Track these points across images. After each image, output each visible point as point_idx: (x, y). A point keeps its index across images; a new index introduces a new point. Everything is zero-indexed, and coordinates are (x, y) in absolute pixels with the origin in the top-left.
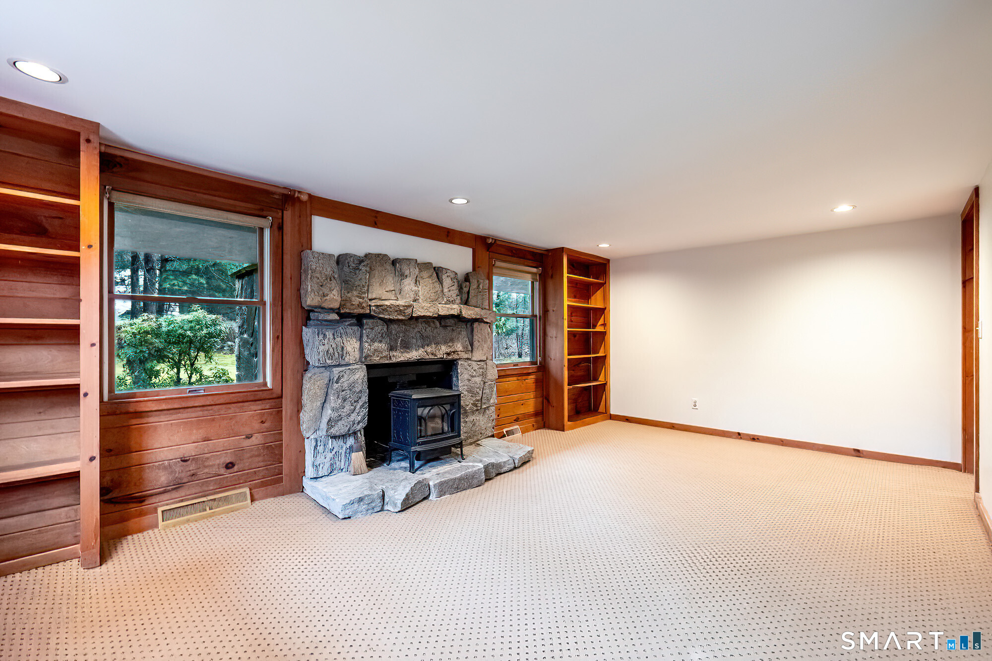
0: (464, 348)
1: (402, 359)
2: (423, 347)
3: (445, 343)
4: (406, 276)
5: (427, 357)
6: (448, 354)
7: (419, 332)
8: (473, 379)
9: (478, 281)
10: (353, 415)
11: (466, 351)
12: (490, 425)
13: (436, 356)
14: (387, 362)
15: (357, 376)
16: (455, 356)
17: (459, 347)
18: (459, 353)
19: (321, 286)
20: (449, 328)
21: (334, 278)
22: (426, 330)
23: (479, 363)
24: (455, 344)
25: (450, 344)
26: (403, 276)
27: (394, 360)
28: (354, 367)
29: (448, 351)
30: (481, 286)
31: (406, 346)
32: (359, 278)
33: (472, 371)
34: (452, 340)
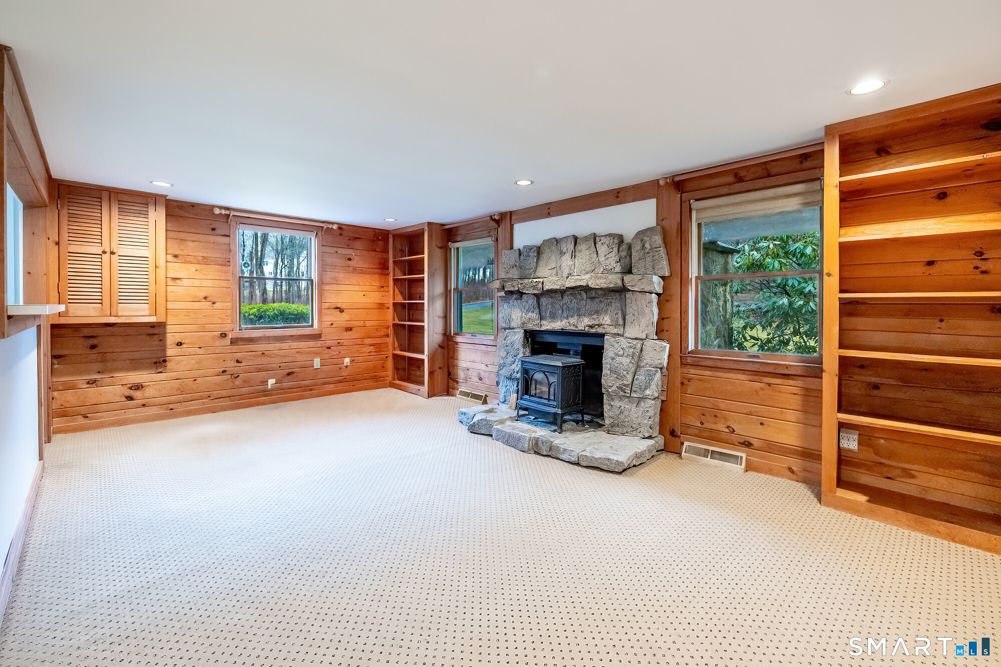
0: (611, 321)
1: (549, 327)
2: (567, 318)
3: (590, 315)
4: (565, 253)
5: (569, 328)
6: (591, 327)
7: (565, 304)
8: (618, 359)
9: (642, 240)
10: (513, 365)
11: (616, 325)
12: (646, 422)
13: (577, 327)
14: (538, 329)
15: (516, 338)
16: (600, 330)
17: (606, 319)
18: (606, 326)
19: (507, 273)
20: (597, 300)
21: (516, 266)
22: (571, 302)
23: (630, 341)
24: (601, 317)
25: (595, 316)
26: (562, 253)
27: (544, 328)
28: (517, 330)
29: (590, 324)
30: (647, 246)
31: (553, 317)
32: (529, 263)
33: (619, 349)
34: (597, 312)
